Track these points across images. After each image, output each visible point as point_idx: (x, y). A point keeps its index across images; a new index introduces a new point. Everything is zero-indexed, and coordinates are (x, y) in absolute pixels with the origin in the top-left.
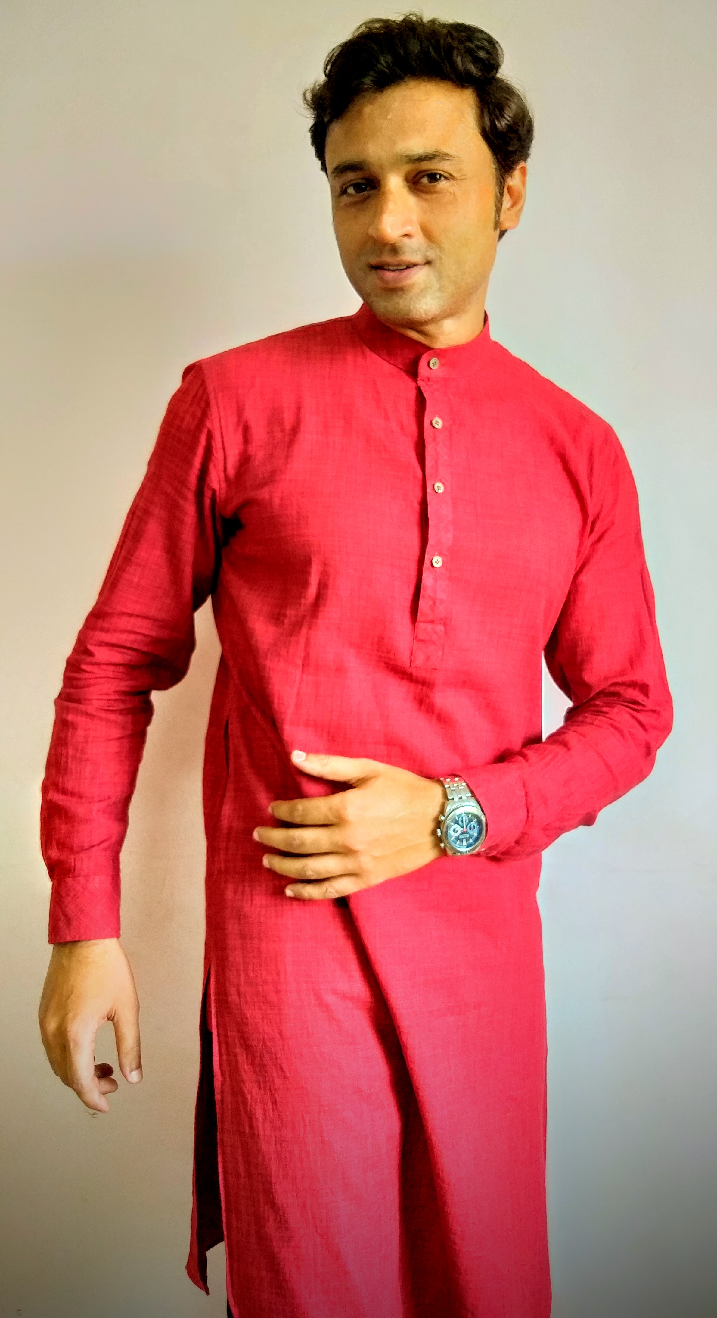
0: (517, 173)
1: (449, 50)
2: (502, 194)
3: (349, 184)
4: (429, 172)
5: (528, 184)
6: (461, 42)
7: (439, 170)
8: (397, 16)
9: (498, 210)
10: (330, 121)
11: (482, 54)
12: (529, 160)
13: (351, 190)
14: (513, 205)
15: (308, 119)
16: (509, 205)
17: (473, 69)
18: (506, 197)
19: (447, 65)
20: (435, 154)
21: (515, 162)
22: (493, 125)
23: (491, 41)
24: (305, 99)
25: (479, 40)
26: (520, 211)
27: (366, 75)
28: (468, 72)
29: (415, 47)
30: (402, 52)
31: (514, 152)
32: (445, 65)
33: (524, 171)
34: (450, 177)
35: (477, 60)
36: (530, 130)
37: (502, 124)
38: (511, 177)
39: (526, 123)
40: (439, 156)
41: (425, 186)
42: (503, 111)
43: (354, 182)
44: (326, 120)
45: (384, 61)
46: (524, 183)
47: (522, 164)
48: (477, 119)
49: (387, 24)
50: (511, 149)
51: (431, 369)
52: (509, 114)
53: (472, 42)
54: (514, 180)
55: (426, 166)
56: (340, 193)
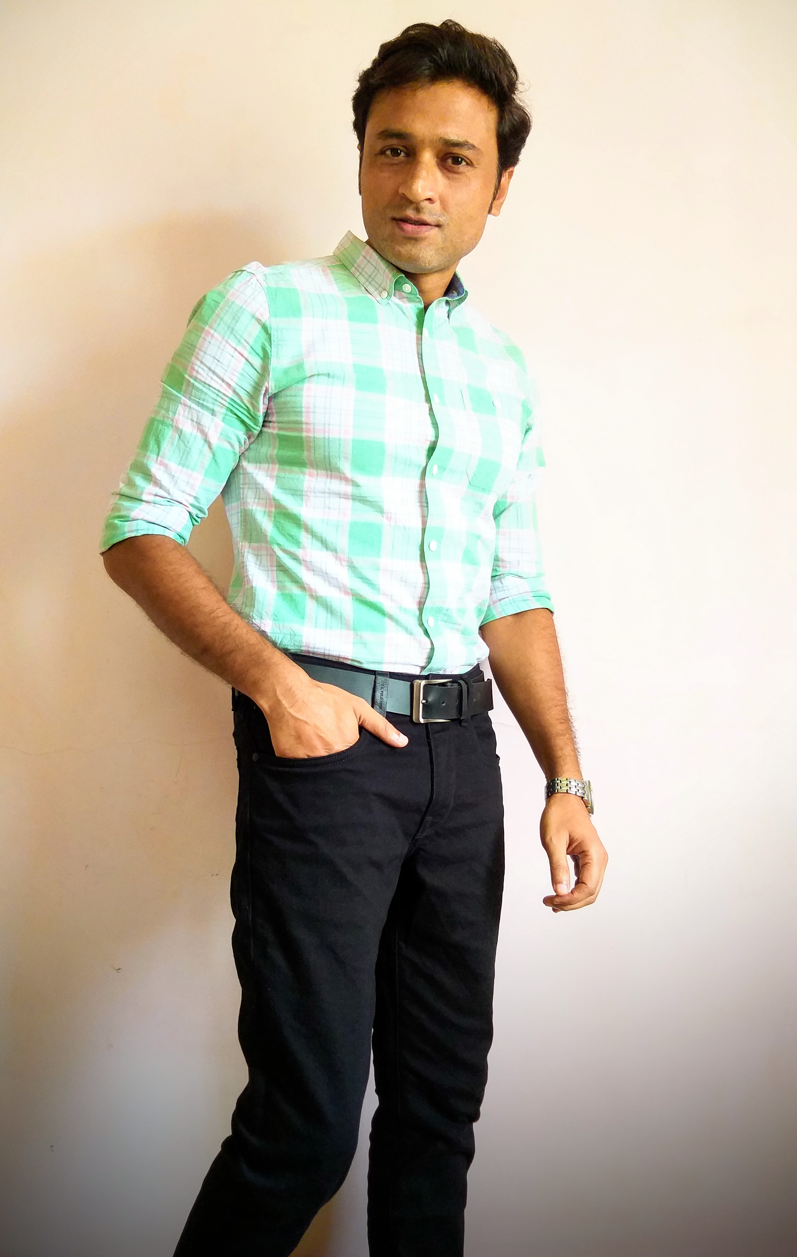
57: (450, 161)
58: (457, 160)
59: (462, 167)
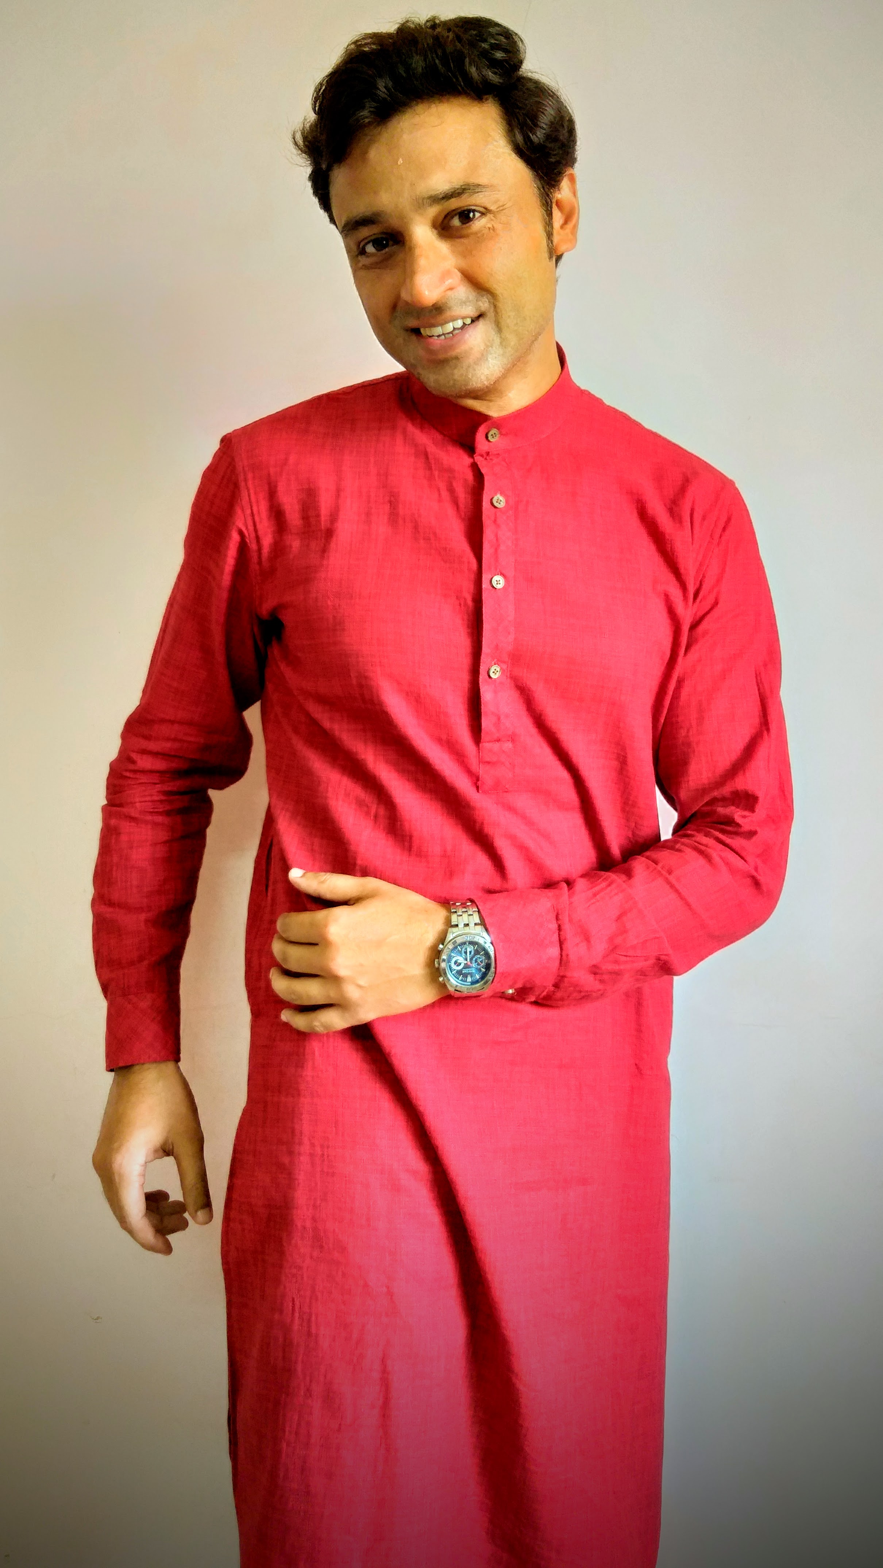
0: (565, 184)
1: (459, 58)
2: (550, 214)
3: (366, 241)
4: (459, 211)
5: (579, 194)
6: (472, 44)
7: (471, 206)
8: (388, 26)
9: (550, 235)
10: (330, 168)
11: (499, 55)
12: (576, 165)
13: (370, 249)
14: (566, 221)
15: (303, 169)
16: (561, 221)
17: (492, 77)
18: (556, 213)
19: (460, 79)
20: (463, 187)
21: (560, 174)
22: (527, 139)
23: (508, 34)
24: (296, 144)
25: (492, 36)
26: (575, 227)
27: (363, 108)
28: (486, 82)
29: (418, 63)
30: (402, 71)
31: (558, 163)
32: (457, 79)
33: (572, 179)
34: (485, 212)
35: (494, 64)
36: (571, 131)
37: (538, 136)
38: (559, 190)
39: (566, 124)
40: (469, 189)
41: (457, 229)
42: (538, 120)
43: (372, 238)
44: (324, 166)
45: (382, 86)
46: (574, 193)
47: (569, 171)
48: (505, 134)
49: (378, 38)
50: (552, 160)
51: (489, 441)
52: (545, 120)
53: (485, 41)
54: (564, 192)
55: (455, 204)
56: (357, 253)
57: (456, 222)
58: (465, 216)
59: (479, 224)
